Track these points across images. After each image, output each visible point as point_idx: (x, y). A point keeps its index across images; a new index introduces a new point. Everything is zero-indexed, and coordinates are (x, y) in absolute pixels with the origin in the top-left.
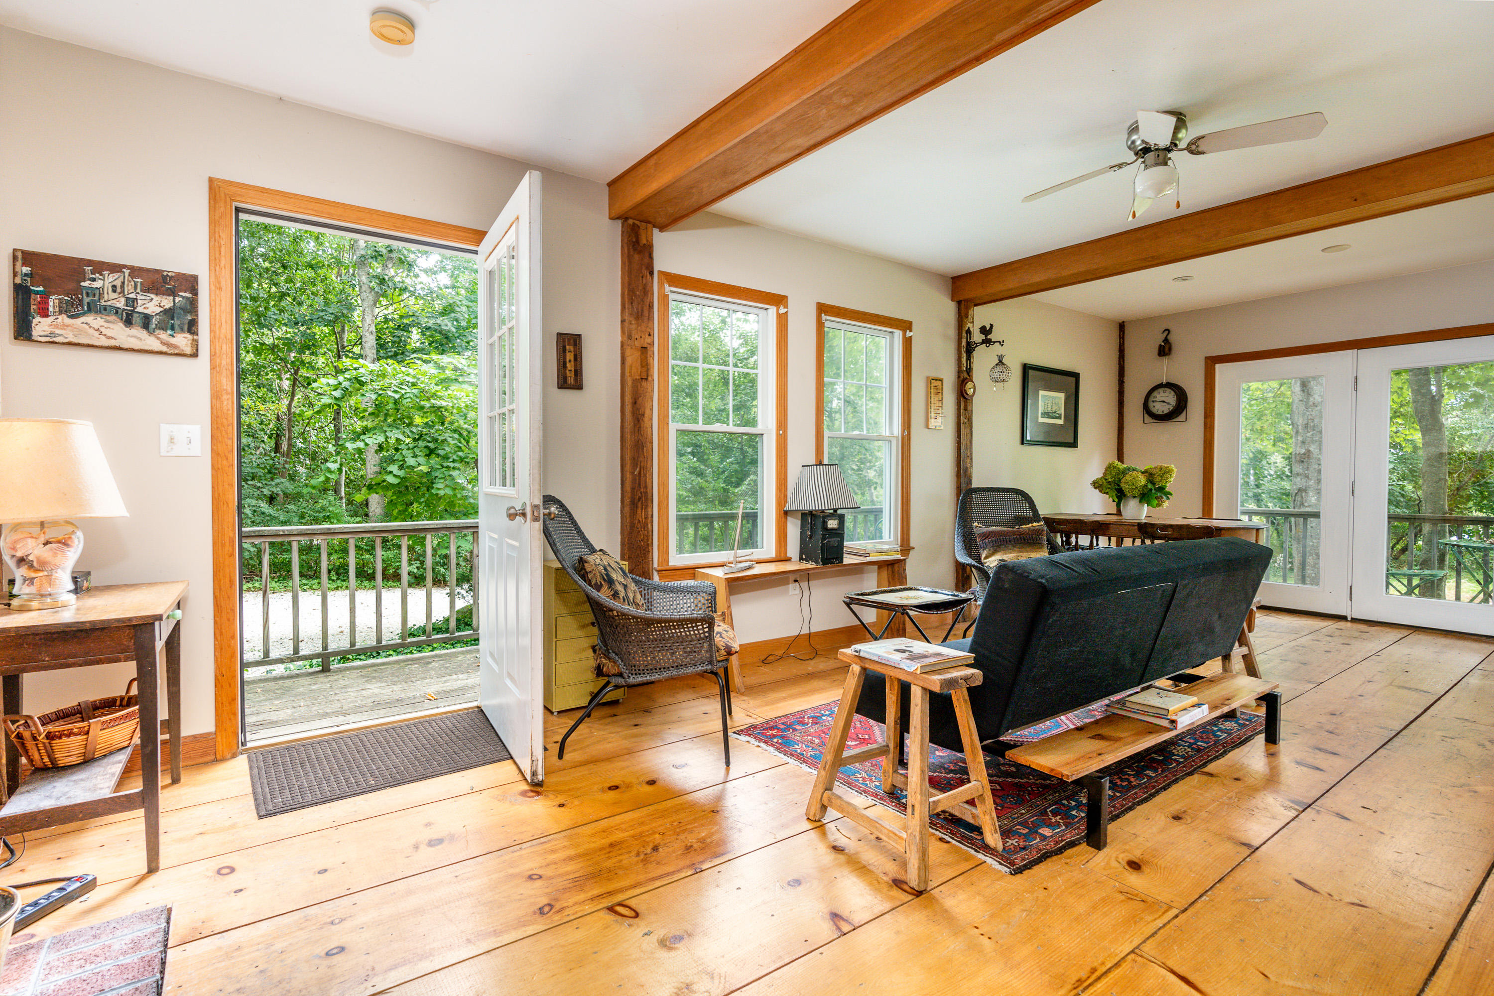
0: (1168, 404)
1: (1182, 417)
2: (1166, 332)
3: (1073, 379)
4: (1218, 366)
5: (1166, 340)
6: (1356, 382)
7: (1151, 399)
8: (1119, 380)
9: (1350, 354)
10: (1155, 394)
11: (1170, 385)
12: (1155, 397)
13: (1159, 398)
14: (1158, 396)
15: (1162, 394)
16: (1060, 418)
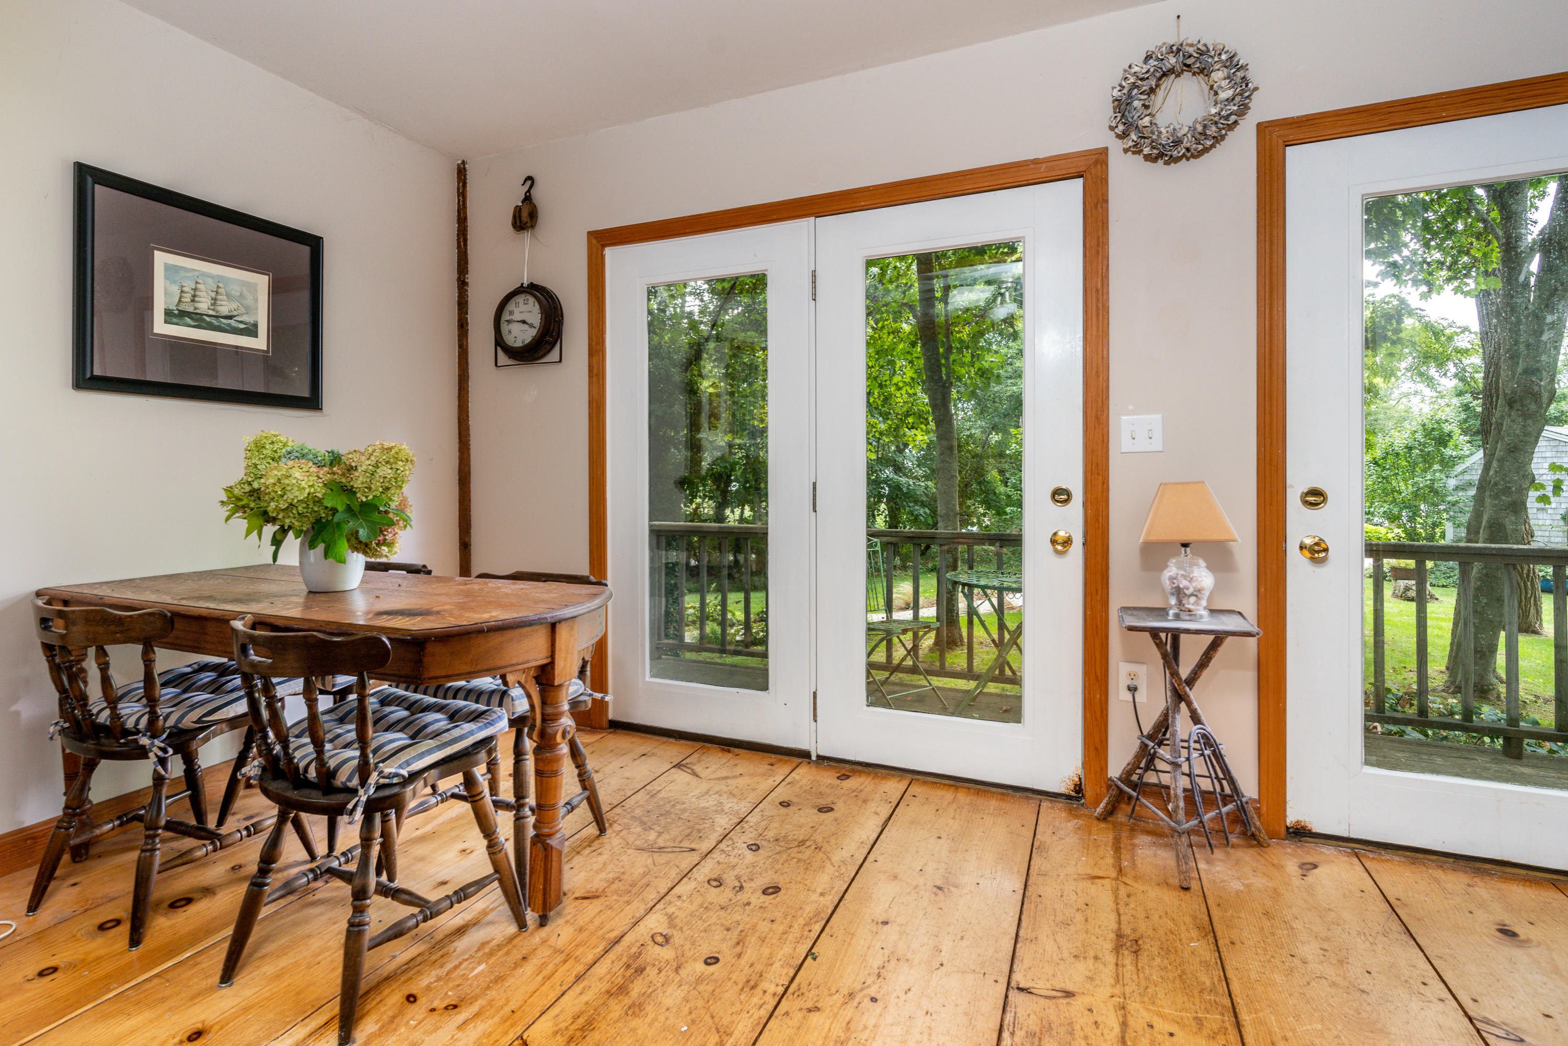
0: (531, 326)
1: (554, 355)
2: (529, 183)
3: (306, 250)
4: (609, 252)
5: (528, 198)
6: (814, 282)
7: (506, 316)
8: (459, 279)
9: (805, 225)
10: (511, 306)
11: (533, 289)
12: (511, 313)
13: (517, 316)
14: (516, 311)
15: (522, 307)
16: (251, 331)
